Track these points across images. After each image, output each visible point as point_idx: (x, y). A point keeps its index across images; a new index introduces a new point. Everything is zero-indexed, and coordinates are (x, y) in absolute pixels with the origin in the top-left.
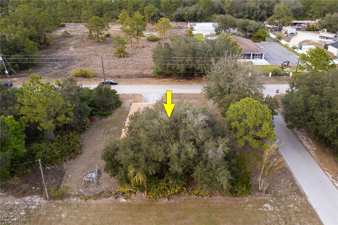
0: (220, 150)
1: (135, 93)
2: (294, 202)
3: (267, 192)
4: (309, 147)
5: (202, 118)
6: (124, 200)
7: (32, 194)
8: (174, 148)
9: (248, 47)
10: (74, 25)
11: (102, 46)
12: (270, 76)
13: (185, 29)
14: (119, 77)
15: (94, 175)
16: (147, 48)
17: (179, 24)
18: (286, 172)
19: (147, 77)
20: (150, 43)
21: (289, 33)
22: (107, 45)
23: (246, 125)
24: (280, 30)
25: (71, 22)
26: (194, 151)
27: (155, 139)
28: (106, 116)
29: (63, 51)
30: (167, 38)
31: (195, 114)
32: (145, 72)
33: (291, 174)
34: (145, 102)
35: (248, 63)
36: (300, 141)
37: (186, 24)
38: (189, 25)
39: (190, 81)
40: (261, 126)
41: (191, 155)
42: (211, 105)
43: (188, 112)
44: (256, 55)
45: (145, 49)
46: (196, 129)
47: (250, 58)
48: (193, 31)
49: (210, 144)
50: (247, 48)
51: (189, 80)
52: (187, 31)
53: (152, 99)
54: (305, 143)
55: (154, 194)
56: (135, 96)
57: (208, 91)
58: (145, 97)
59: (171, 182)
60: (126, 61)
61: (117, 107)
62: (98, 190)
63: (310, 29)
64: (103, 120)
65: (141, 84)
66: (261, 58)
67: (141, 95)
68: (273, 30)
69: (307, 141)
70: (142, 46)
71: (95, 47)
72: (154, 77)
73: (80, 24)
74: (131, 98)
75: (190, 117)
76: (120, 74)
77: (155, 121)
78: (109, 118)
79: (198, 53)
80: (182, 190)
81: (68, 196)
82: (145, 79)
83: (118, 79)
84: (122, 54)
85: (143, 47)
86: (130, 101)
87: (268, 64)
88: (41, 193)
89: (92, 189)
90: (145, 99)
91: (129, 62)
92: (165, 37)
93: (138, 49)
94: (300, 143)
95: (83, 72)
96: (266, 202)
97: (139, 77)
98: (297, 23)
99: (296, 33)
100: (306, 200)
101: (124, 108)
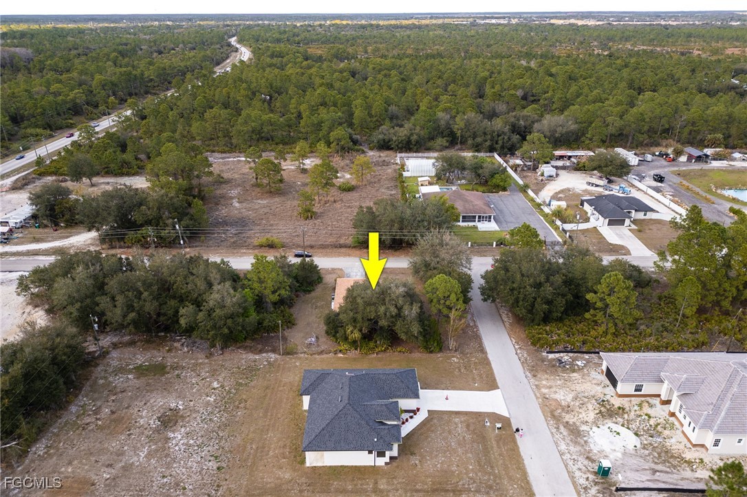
0: (414, 311)
1: (336, 267)
2: (476, 357)
3: (456, 351)
4: (506, 319)
5: (402, 290)
6: (342, 355)
7: (267, 352)
8: (382, 309)
9: (473, 206)
10: (221, 158)
11: (277, 199)
12: (494, 246)
13: (393, 166)
14: (312, 247)
15: (313, 339)
16: (340, 202)
17: (384, 155)
18: (478, 338)
19: (346, 247)
20: (342, 195)
21: (546, 174)
22: (283, 198)
23: (438, 295)
24: (535, 168)
25: (213, 152)
26: (396, 310)
27: (368, 304)
28: (310, 292)
29: (226, 208)
30: (366, 185)
31: (397, 287)
32: (342, 241)
33: (481, 339)
34: (348, 277)
35: (471, 227)
36: (500, 315)
37: (395, 155)
38: (399, 158)
39: (397, 253)
40: (449, 296)
41: (393, 313)
42: (410, 279)
43: (392, 285)
44: (483, 217)
45: (338, 205)
46: (397, 297)
47: (475, 221)
48: (404, 173)
49: (406, 307)
50: (471, 207)
51: (396, 250)
52: (395, 170)
53: (355, 274)
54: (504, 316)
55: (365, 351)
56: (335, 271)
57: (415, 267)
58: (346, 271)
59: (378, 342)
60: (315, 224)
61: (319, 283)
62: (320, 349)
63: (579, 168)
64: (307, 296)
65: (339, 256)
66: (490, 221)
67: (341, 269)
68: (526, 169)
69: (507, 314)
70: (332, 199)
71: (267, 201)
72: (354, 247)
73: (228, 155)
74: (330, 273)
75: (394, 289)
76: (313, 243)
77: (369, 292)
78: (313, 294)
79: (406, 223)
80: (388, 348)
81: (296, 353)
82: (343, 250)
83: (311, 250)
84: (309, 214)
85: (335, 201)
86: (334, 276)
87: (497, 228)
88: (274, 351)
89: (314, 349)
90: (347, 274)
91: (319, 225)
92: (364, 183)
93: (328, 205)
94: (499, 317)
95: (270, 242)
96: (453, 357)
97: (336, 247)
98: (565, 156)
99: (557, 175)
100: (486, 356)
101: (325, 284)
